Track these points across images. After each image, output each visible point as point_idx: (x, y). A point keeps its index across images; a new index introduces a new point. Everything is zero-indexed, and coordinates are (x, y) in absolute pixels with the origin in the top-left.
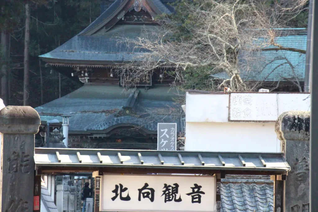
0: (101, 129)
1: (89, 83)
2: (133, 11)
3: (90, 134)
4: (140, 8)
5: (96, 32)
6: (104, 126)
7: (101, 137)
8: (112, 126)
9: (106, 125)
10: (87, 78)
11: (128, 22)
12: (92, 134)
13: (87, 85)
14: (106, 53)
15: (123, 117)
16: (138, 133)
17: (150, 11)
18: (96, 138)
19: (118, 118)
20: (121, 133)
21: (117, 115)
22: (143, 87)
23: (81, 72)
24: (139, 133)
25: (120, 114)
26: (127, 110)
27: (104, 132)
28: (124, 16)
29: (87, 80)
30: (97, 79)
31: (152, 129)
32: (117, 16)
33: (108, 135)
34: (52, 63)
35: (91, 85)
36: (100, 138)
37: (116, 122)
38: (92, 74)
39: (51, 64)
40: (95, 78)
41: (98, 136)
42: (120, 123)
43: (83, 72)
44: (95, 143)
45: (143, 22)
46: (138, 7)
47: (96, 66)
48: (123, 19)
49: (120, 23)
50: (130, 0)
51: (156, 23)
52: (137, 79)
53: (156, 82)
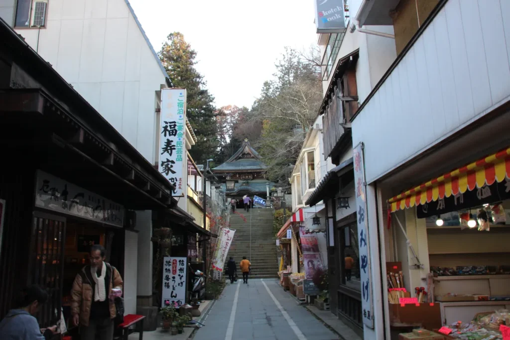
0: (234, 191)
10: (229, 178)
11: (243, 158)
12: (231, 193)
14: (236, 167)
22: (249, 180)
28: (242, 155)
30: (233, 178)
32: (239, 155)
33: (237, 194)
34: (216, 171)
37: (240, 188)
38: (231, 176)
41: (233, 194)
45: (248, 158)
46: (246, 152)
47: (232, 172)
49: (240, 158)
50: (243, 150)
51: (253, 158)
52: (247, 177)
53: (254, 178)
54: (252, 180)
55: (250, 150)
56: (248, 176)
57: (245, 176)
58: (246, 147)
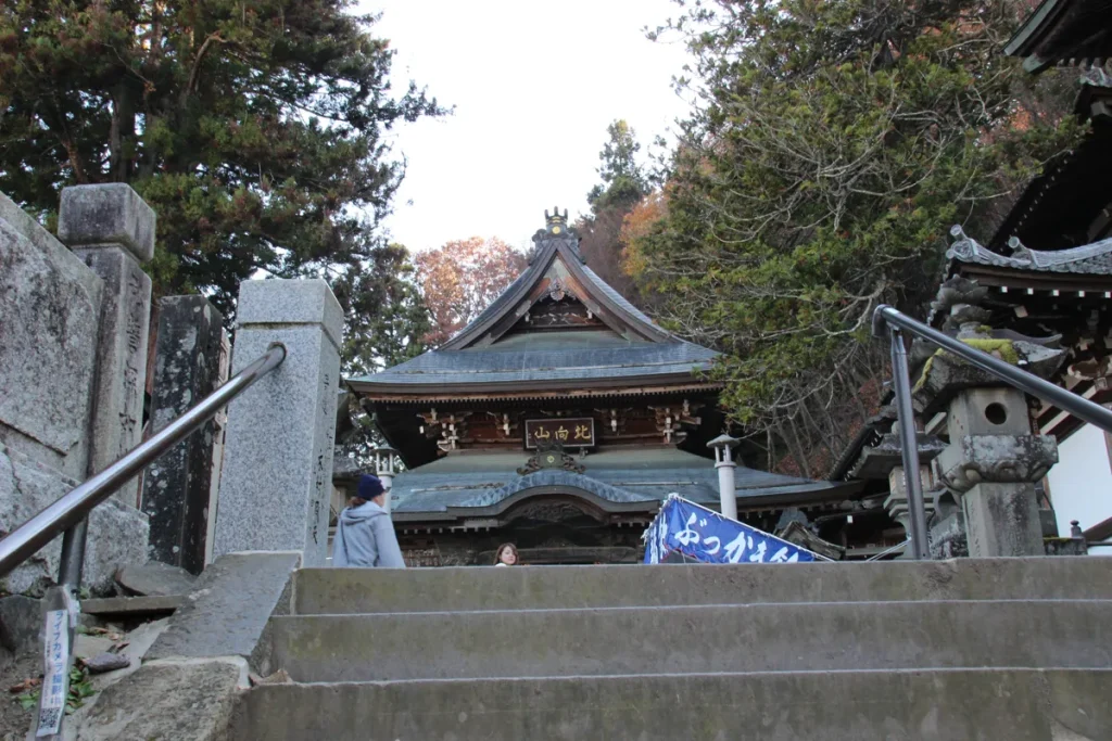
0: (483, 504)
1: (459, 451)
2: (549, 299)
3: (455, 518)
4: (563, 293)
5: (471, 344)
6: (492, 496)
7: (485, 529)
8: (513, 495)
9: (495, 495)
10: (453, 438)
11: (538, 326)
12: (461, 520)
13: (454, 454)
14: (494, 372)
15: (539, 473)
16: (579, 514)
17: (584, 299)
18: (471, 530)
19: (528, 476)
20: (535, 515)
21: (524, 468)
22: (577, 451)
23: (440, 425)
24: (581, 512)
25: (530, 466)
26: (549, 454)
27: (492, 513)
28: (529, 311)
29: (453, 442)
30: (476, 442)
31: (616, 498)
32: (515, 309)
33: (503, 523)
34: (374, 394)
35: (462, 454)
36: (482, 529)
37: (523, 484)
38: (465, 432)
39: (373, 399)
40: (470, 440)
41: (476, 525)
42: (532, 485)
43: (444, 426)
44: (469, 552)
45: (569, 324)
46: (558, 290)
47: (472, 398)
48: (527, 319)
49: (520, 327)
50: (541, 278)
51: (598, 324)
52: (562, 433)
53: (603, 442)
54: (591, 451)
55: (578, 279)
56: (569, 426)
57: (552, 428)
58: (558, 264)
